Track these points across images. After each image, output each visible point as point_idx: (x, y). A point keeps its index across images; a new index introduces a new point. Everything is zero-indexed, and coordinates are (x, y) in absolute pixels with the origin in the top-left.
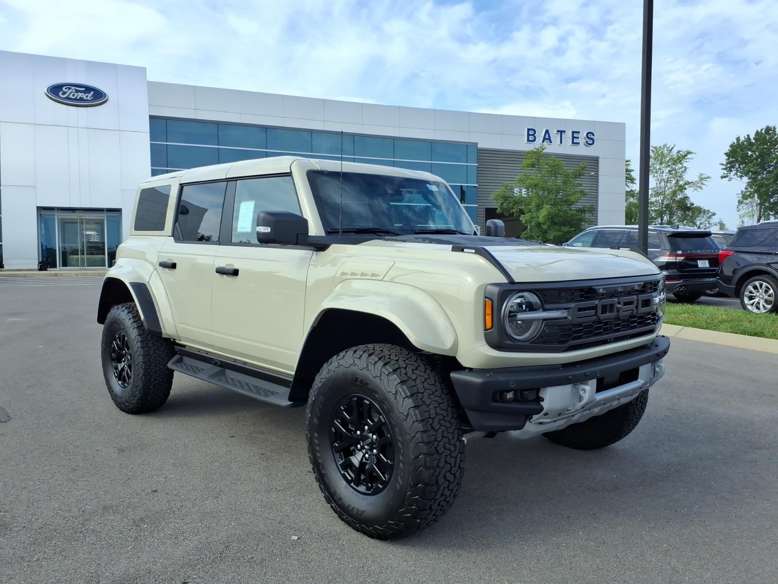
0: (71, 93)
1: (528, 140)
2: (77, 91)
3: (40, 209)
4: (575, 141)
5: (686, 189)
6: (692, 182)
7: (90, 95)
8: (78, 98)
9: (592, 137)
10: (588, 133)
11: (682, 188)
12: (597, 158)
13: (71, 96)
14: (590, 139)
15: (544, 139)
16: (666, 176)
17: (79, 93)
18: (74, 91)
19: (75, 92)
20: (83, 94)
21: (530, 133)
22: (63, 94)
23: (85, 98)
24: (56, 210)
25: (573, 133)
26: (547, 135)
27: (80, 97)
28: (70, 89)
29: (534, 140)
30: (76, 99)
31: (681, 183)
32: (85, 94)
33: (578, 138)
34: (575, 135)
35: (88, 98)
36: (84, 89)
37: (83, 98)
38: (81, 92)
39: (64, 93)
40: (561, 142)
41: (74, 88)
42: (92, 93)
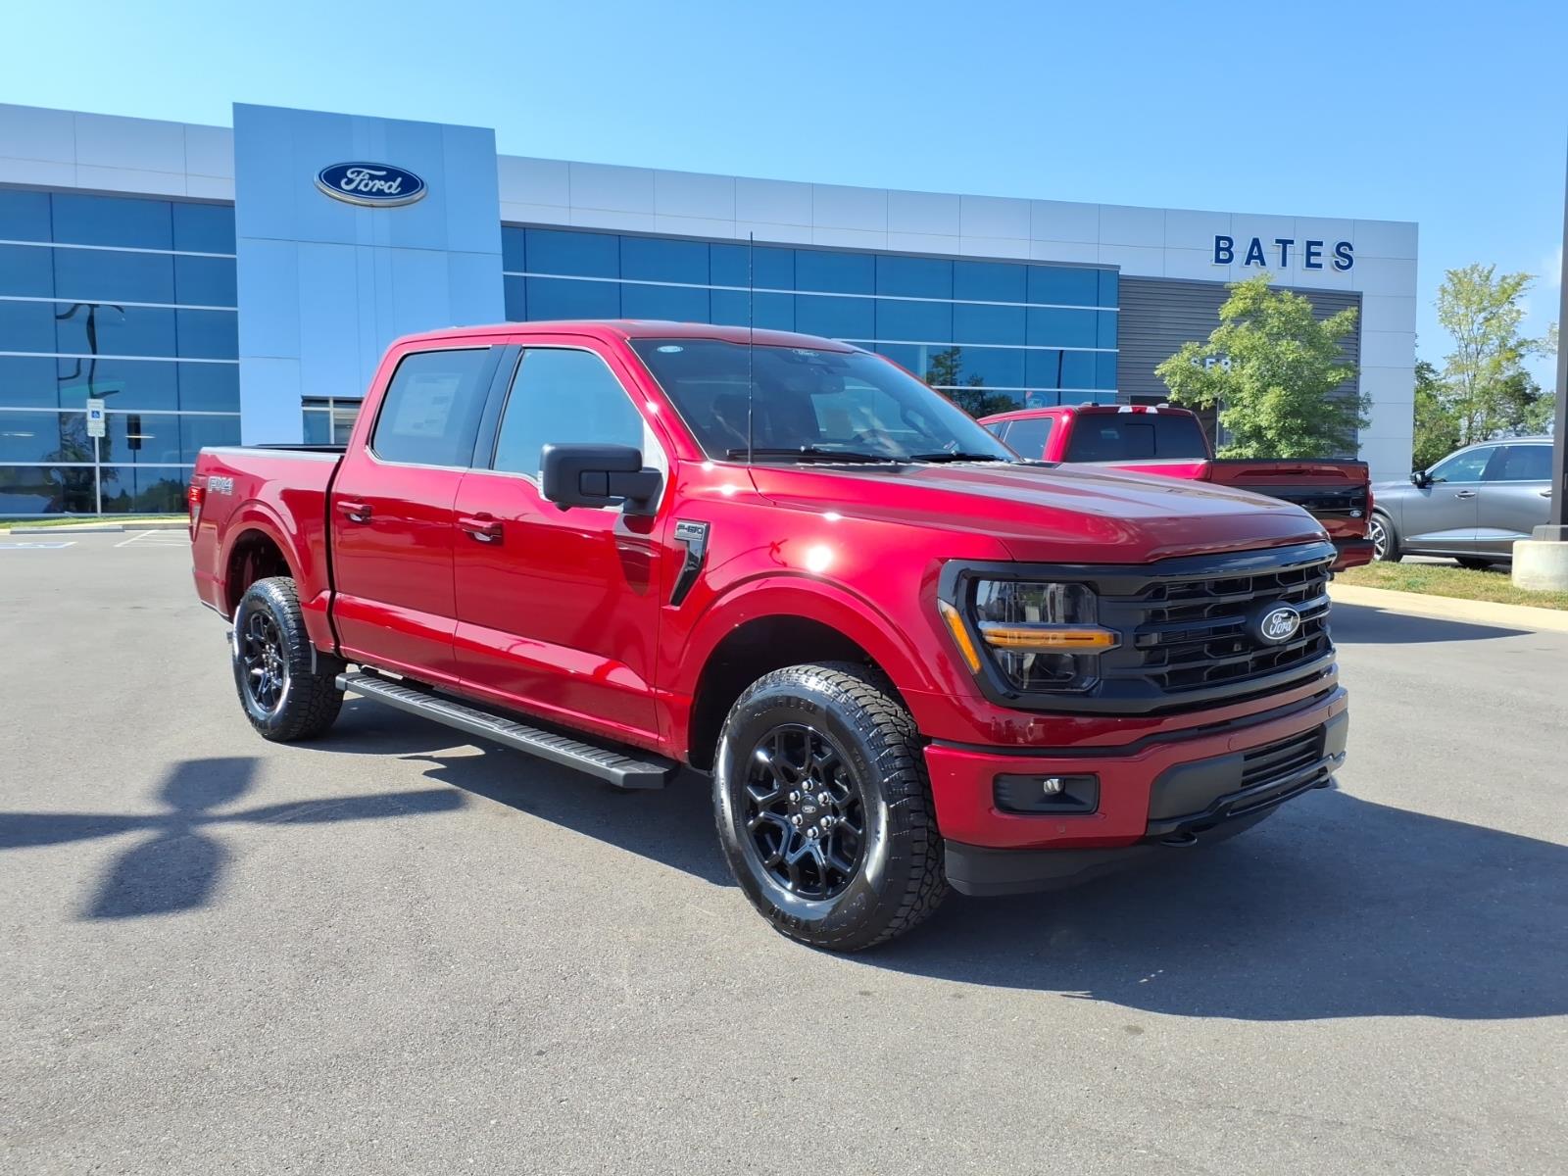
0: (362, 180)
1: (1218, 260)
2: (372, 178)
3: (308, 401)
4: (1312, 261)
5: (1521, 356)
6: (1536, 342)
7: (395, 185)
8: (374, 190)
9: (1348, 252)
10: (1340, 245)
11: (1515, 354)
12: (1358, 296)
13: (361, 187)
14: (1344, 255)
15: (1250, 257)
16: (1479, 329)
17: (377, 181)
18: (367, 177)
19: (369, 179)
20: (383, 182)
21: (1222, 245)
22: (347, 183)
23: (387, 191)
24: (331, 402)
25: (1310, 244)
26: (1256, 249)
27: (379, 189)
28: (359, 173)
29: (1229, 260)
30: (370, 193)
31: (1512, 343)
32: (386, 182)
33: (1319, 254)
34: (1314, 249)
35: (392, 191)
36: (384, 173)
37: (383, 190)
38: (380, 178)
39: (350, 181)
40: (1284, 264)
41: (366, 171)
42: (399, 179)
